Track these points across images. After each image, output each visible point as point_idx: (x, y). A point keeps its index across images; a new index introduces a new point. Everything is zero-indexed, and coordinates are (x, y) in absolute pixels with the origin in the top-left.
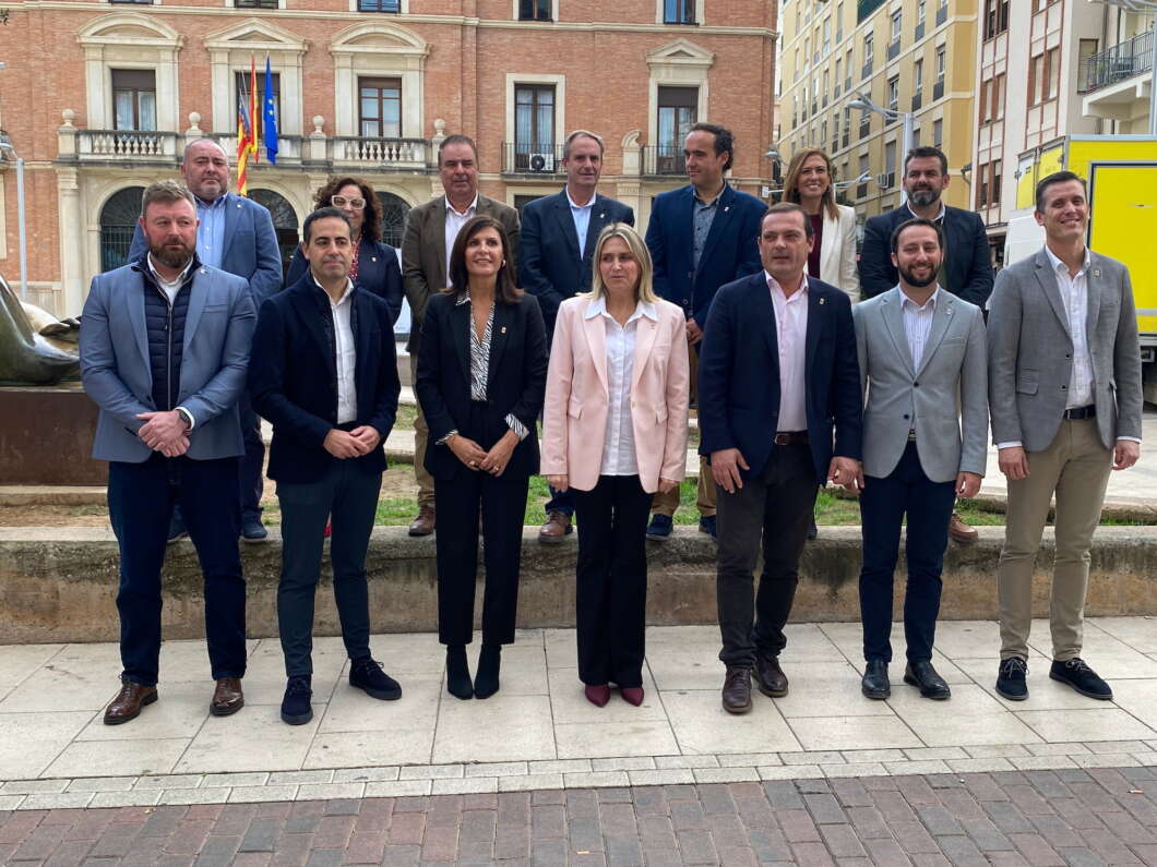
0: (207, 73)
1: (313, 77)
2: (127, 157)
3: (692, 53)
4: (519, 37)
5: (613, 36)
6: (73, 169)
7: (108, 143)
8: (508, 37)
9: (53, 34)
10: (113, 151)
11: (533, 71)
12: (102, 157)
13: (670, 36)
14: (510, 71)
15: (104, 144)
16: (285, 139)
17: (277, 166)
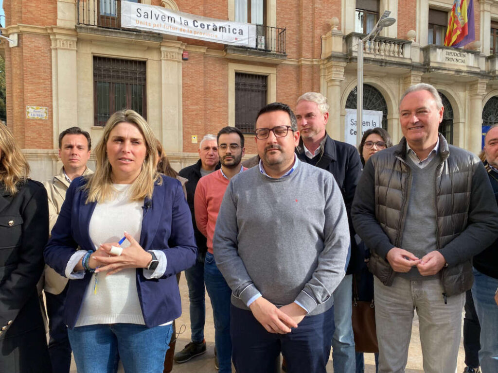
6: (343, 64)
16: (472, 53)
17: (469, 72)
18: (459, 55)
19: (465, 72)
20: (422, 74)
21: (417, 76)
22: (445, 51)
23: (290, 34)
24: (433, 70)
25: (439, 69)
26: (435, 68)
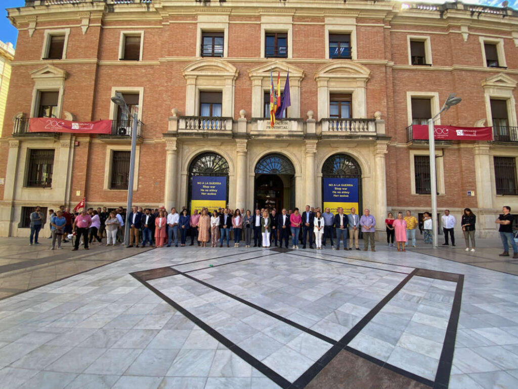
0: (249, 91)
1: (305, 92)
2: (205, 131)
3: (506, 81)
4: (412, 74)
5: (463, 72)
6: (175, 139)
7: (195, 124)
8: (407, 74)
9: (171, 73)
10: (197, 128)
11: (421, 90)
12: (190, 131)
13: (491, 73)
14: (408, 90)
15: (192, 124)
16: (294, 121)
17: (290, 136)
18: (281, 123)
19: (286, 136)
20: (246, 141)
21: (242, 143)
22: (265, 121)
23: (152, 123)
24: (253, 137)
25: (258, 135)
26: (255, 135)
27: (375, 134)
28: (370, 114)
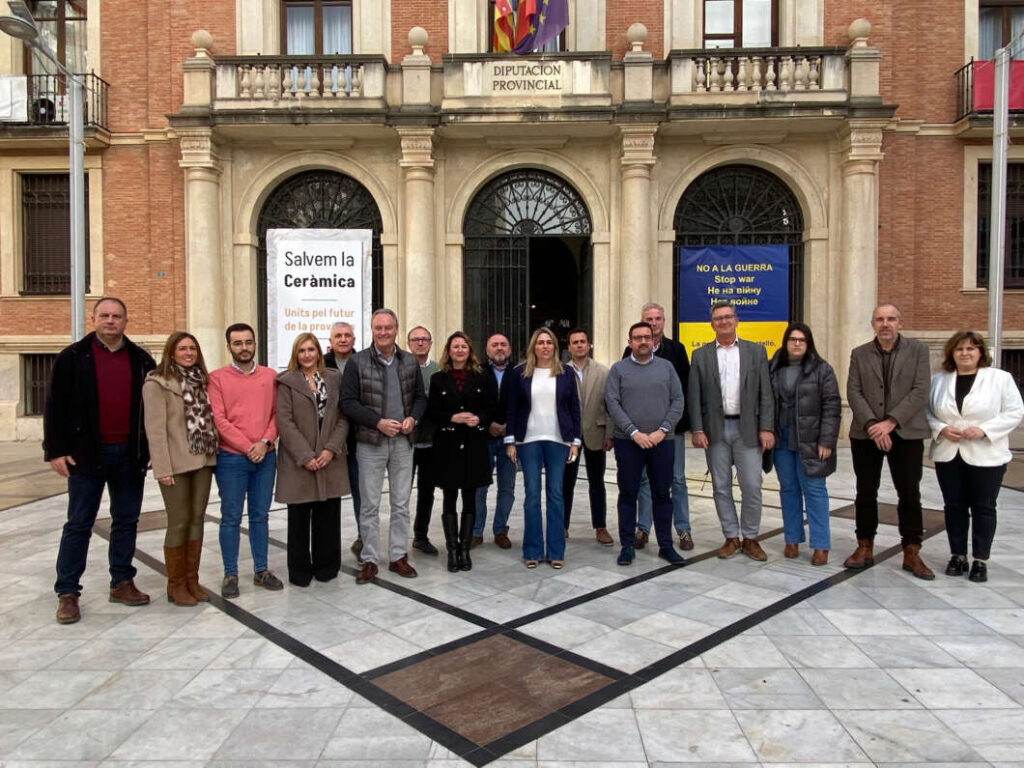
2: (299, 104)
6: (205, 131)
7: (267, 79)
10: (274, 93)
12: (253, 105)
15: (258, 83)
16: (582, 61)
17: (567, 111)
18: (538, 71)
19: (556, 112)
20: (431, 131)
21: (419, 138)
22: (491, 65)
24: (452, 118)
25: (467, 113)
26: (456, 113)
27: (842, 98)
28: (835, 29)
